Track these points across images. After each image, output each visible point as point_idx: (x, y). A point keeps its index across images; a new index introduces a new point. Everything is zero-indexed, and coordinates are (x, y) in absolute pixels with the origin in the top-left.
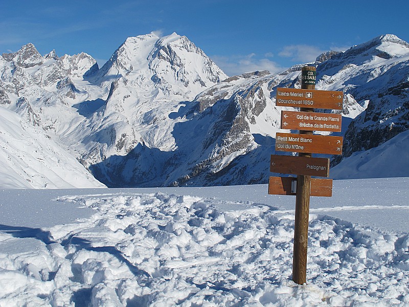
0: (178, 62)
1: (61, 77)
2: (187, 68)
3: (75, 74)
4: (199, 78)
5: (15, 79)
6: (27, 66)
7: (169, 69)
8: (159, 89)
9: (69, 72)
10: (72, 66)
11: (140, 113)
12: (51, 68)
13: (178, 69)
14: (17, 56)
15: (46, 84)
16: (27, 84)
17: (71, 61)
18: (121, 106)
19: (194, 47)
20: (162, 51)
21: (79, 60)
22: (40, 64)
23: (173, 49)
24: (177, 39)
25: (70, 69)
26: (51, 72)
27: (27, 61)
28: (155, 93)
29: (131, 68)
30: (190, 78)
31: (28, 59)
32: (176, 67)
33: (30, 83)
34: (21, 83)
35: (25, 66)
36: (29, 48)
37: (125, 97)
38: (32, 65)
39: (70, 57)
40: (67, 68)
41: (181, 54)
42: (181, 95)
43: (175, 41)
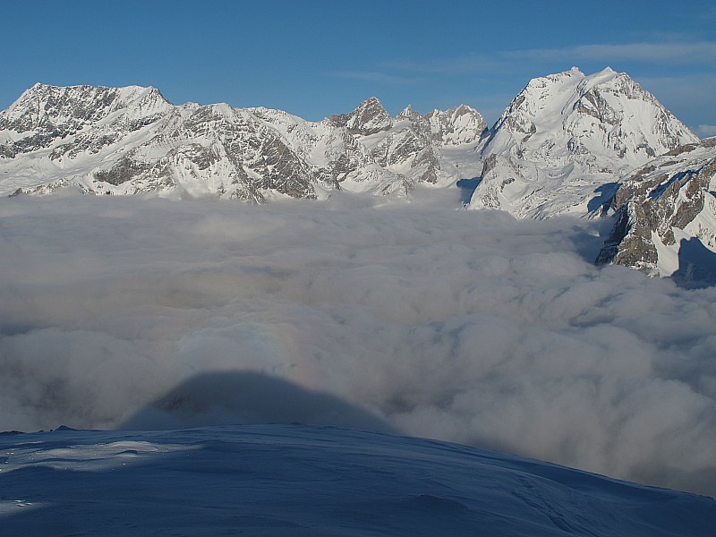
0: (611, 116)
1: (418, 148)
2: (625, 126)
3: (449, 140)
4: (645, 143)
5: (343, 155)
6: (368, 133)
7: (595, 128)
8: (575, 164)
9: (439, 136)
10: (444, 127)
11: (527, 208)
12: (403, 136)
13: (609, 127)
14: (354, 118)
15: (394, 160)
16: (361, 163)
17: (443, 119)
18: (496, 198)
19: (640, 91)
20: (585, 101)
21: (457, 117)
22: (388, 128)
23: (602, 94)
24: (610, 79)
25: (441, 133)
26: (403, 141)
27: (368, 125)
28: (567, 171)
29: (533, 129)
30: (629, 143)
31: (370, 122)
32: (606, 125)
33: (365, 161)
34: (352, 160)
35: (365, 133)
36: (372, 104)
37: (505, 182)
38: (376, 131)
39: (441, 113)
40: (435, 130)
41: (617, 103)
42: (610, 172)
43: (606, 81)
